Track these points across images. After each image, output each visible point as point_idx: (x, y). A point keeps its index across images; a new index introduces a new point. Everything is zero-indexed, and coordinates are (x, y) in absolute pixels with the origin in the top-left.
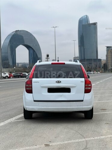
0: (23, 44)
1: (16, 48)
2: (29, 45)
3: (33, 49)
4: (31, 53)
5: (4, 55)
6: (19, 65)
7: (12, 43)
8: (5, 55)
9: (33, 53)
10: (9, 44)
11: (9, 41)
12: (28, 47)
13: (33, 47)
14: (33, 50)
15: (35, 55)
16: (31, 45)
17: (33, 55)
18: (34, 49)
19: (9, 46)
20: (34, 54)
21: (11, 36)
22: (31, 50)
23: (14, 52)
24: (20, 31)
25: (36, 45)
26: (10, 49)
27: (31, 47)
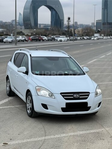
0: (46, 5)
1: (38, 9)
2: (51, 6)
4: (53, 14)
6: (41, 26)
7: (35, 4)
8: (27, 15)
9: (55, 14)
10: (31, 4)
12: (50, 8)
13: (55, 9)
14: (55, 12)
15: (57, 17)
16: (53, 6)
17: (55, 17)
18: (56, 10)
19: (31, 6)
20: (56, 15)
22: (53, 11)
23: (36, 12)
25: (59, 6)
26: (32, 9)
27: (53, 9)
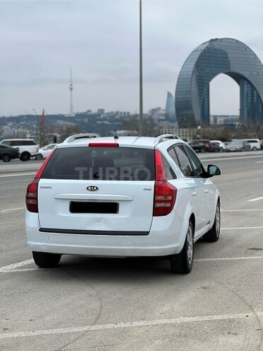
0: (229, 71)
1: (210, 81)
2: (241, 72)
3: (251, 84)
4: (245, 92)
5: (181, 97)
6: (218, 120)
7: (202, 70)
8: (186, 97)
9: (249, 92)
10: (193, 72)
11: (193, 66)
12: (238, 78)
13: (250, 79)
14: (249, 86)
15: (255, 98)
16: (246, 74)
17: (249, 98)
18: (253, 83)
19: (195, 76)
20: (253, 94)
21: (199, 53)
22: (246, 85)
23: (206, 89)
24: (221, 40)
25: (258, 73)
27: (245, 79)
